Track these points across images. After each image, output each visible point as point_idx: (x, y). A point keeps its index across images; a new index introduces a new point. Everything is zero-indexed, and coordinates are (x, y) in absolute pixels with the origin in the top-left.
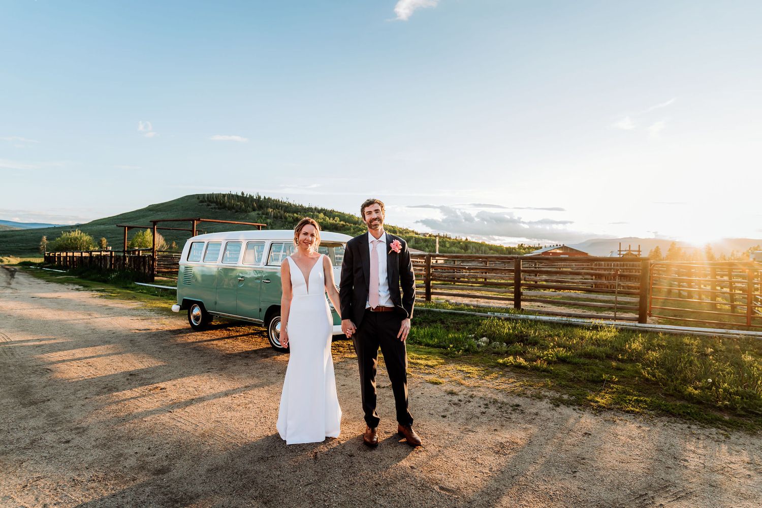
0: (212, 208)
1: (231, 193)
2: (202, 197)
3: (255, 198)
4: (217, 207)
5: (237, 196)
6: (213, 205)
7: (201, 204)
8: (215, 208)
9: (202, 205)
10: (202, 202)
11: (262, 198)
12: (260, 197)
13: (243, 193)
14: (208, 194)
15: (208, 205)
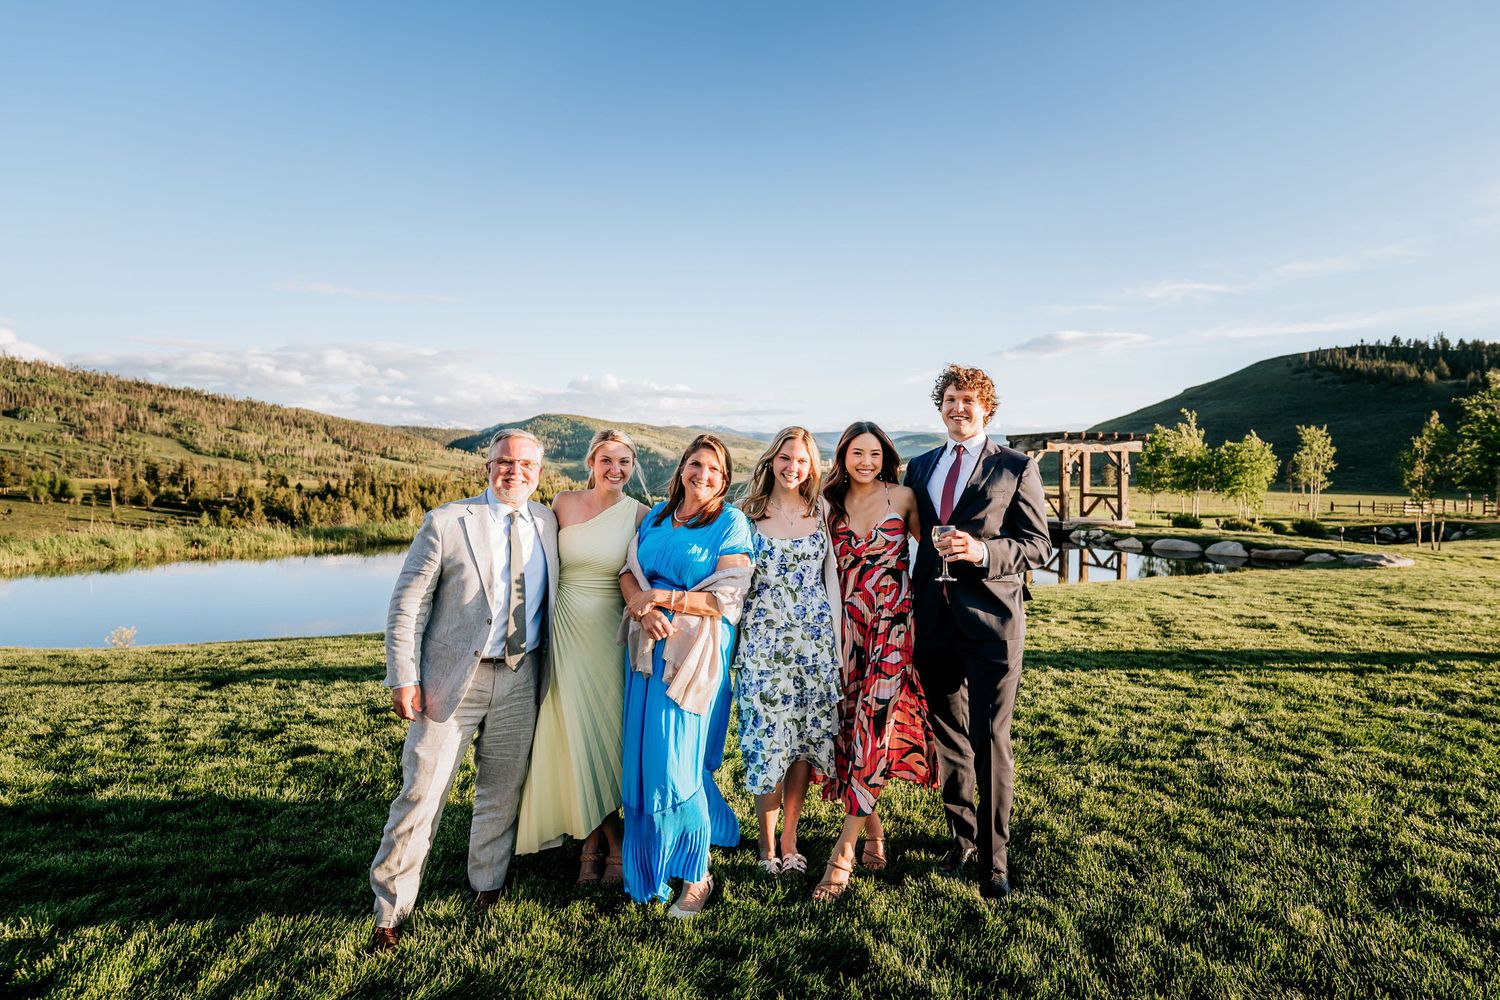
0: (1326, 383)
1: (1365, 344)
2: (1297, 361)
3: (1431, 347)
4: (1338, 378)
5: (1383, 349)
6: (1328, 376)
7: (1297, 376)
8: (1334, 382)
9: (1300, 378)
10: (1298, 371)
11: (1454, 344)
12: (1445, 343)
13: (1396, 340)
14: (1311, 353)
15: (1317, 377)
